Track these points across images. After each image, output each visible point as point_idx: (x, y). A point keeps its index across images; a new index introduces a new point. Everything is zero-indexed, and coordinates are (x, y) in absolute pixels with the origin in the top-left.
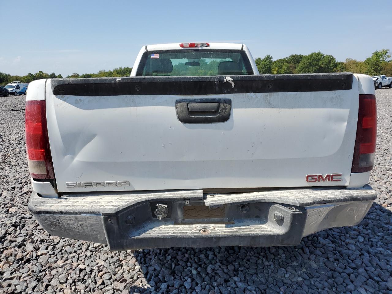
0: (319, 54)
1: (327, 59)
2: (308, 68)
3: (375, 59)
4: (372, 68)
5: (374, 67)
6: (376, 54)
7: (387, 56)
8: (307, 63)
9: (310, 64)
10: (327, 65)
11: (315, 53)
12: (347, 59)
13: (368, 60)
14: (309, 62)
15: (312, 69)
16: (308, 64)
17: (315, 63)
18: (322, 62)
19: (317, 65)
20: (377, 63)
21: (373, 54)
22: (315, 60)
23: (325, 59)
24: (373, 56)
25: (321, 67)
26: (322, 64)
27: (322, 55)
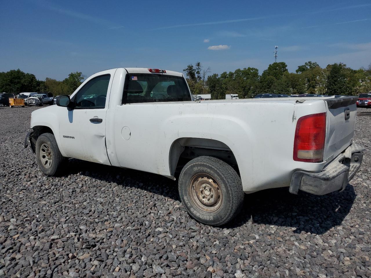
0: (19, 71)
1: (29, 77)
2: (10, 85)
3: (72, 79)
4: (71, 88)
5: (73, 87)
6: (72, 75)
7: (81, 78)
8: (7, 80)
9: (11, 82)
10: (30, 83)
11: (15, 70)
12: (47, 78)
13: (66, 80)
14: (9, 80)
15: (14, 87)
16: (9, 82)
17: (16, 81)
18: (24, 80)
19: (18, 82)
20: (75, 83)
21: (69, 75)
22: (16, 78)
23: (27, 77)
24: (70, 77)
25: (23, 85)
26: (25, 81)
27: (23, 73)
